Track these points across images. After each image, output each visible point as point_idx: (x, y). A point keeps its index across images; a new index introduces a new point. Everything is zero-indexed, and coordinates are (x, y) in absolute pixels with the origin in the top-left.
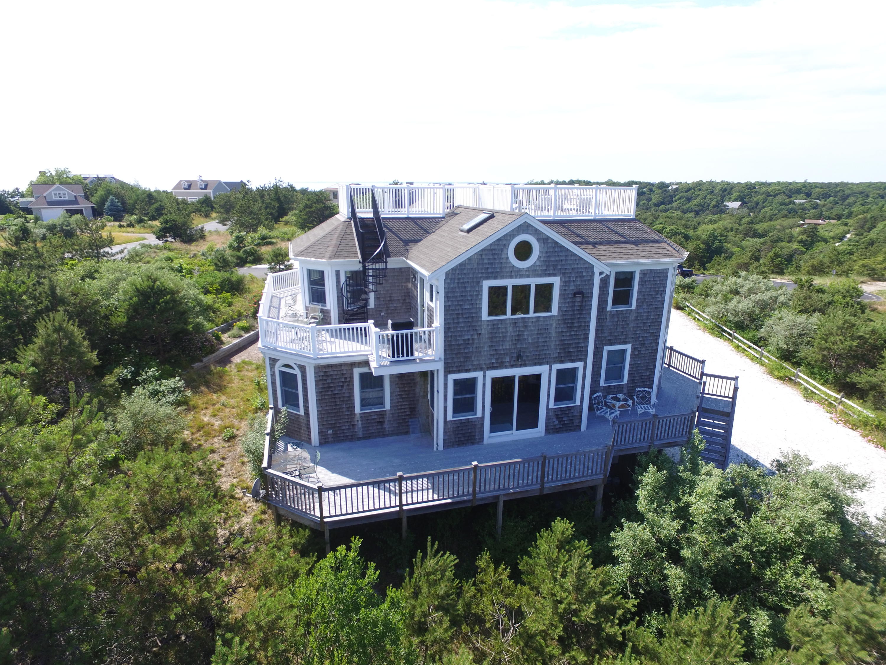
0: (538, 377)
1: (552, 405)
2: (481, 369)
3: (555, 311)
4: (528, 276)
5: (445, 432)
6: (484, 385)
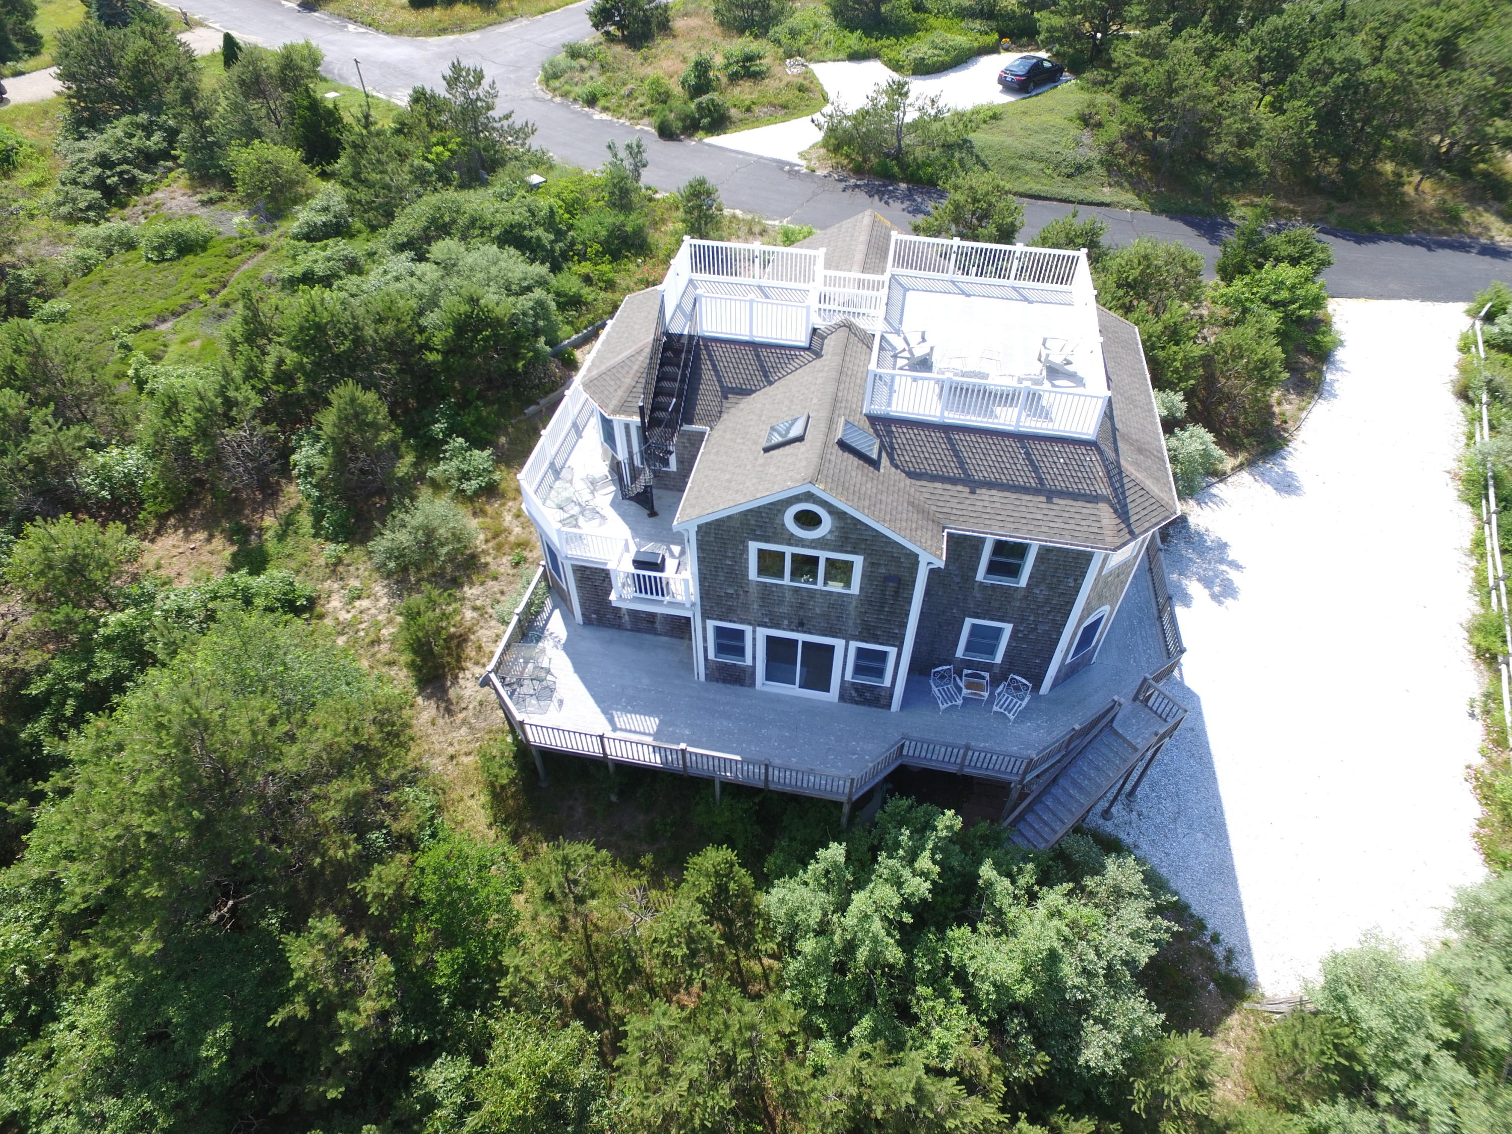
0: (830, 648)
1: (849, 678)
2: (750, 624)
3: (855, 587)
4: (815, 548)
5: (706, 668)
6: (754, 639)
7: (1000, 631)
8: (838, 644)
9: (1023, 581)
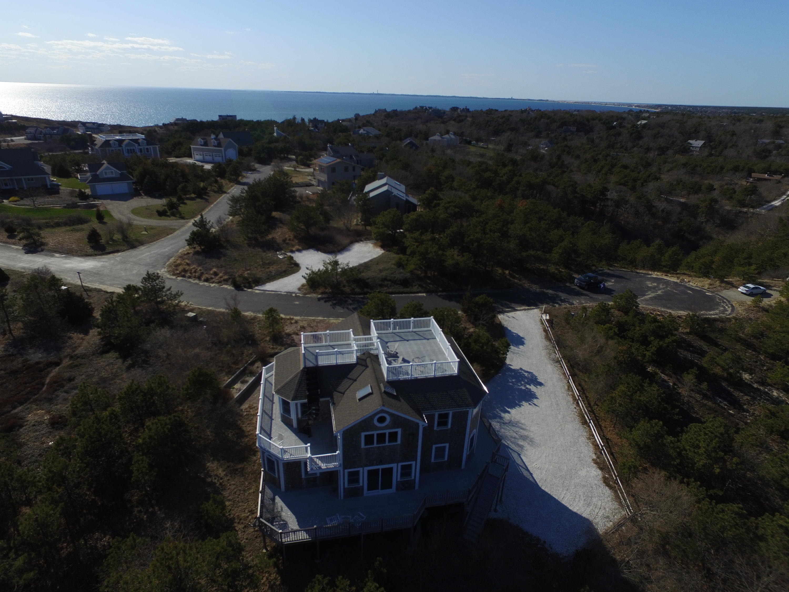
0: (391, 469)
1: (399, 479)
2: (361, 467)
3: (399, 441)
4: (385, 429)
5: (344, 492)
6: (363, 473)
7: (444, 447)
8: (394, 466)
9: (449, 426)
